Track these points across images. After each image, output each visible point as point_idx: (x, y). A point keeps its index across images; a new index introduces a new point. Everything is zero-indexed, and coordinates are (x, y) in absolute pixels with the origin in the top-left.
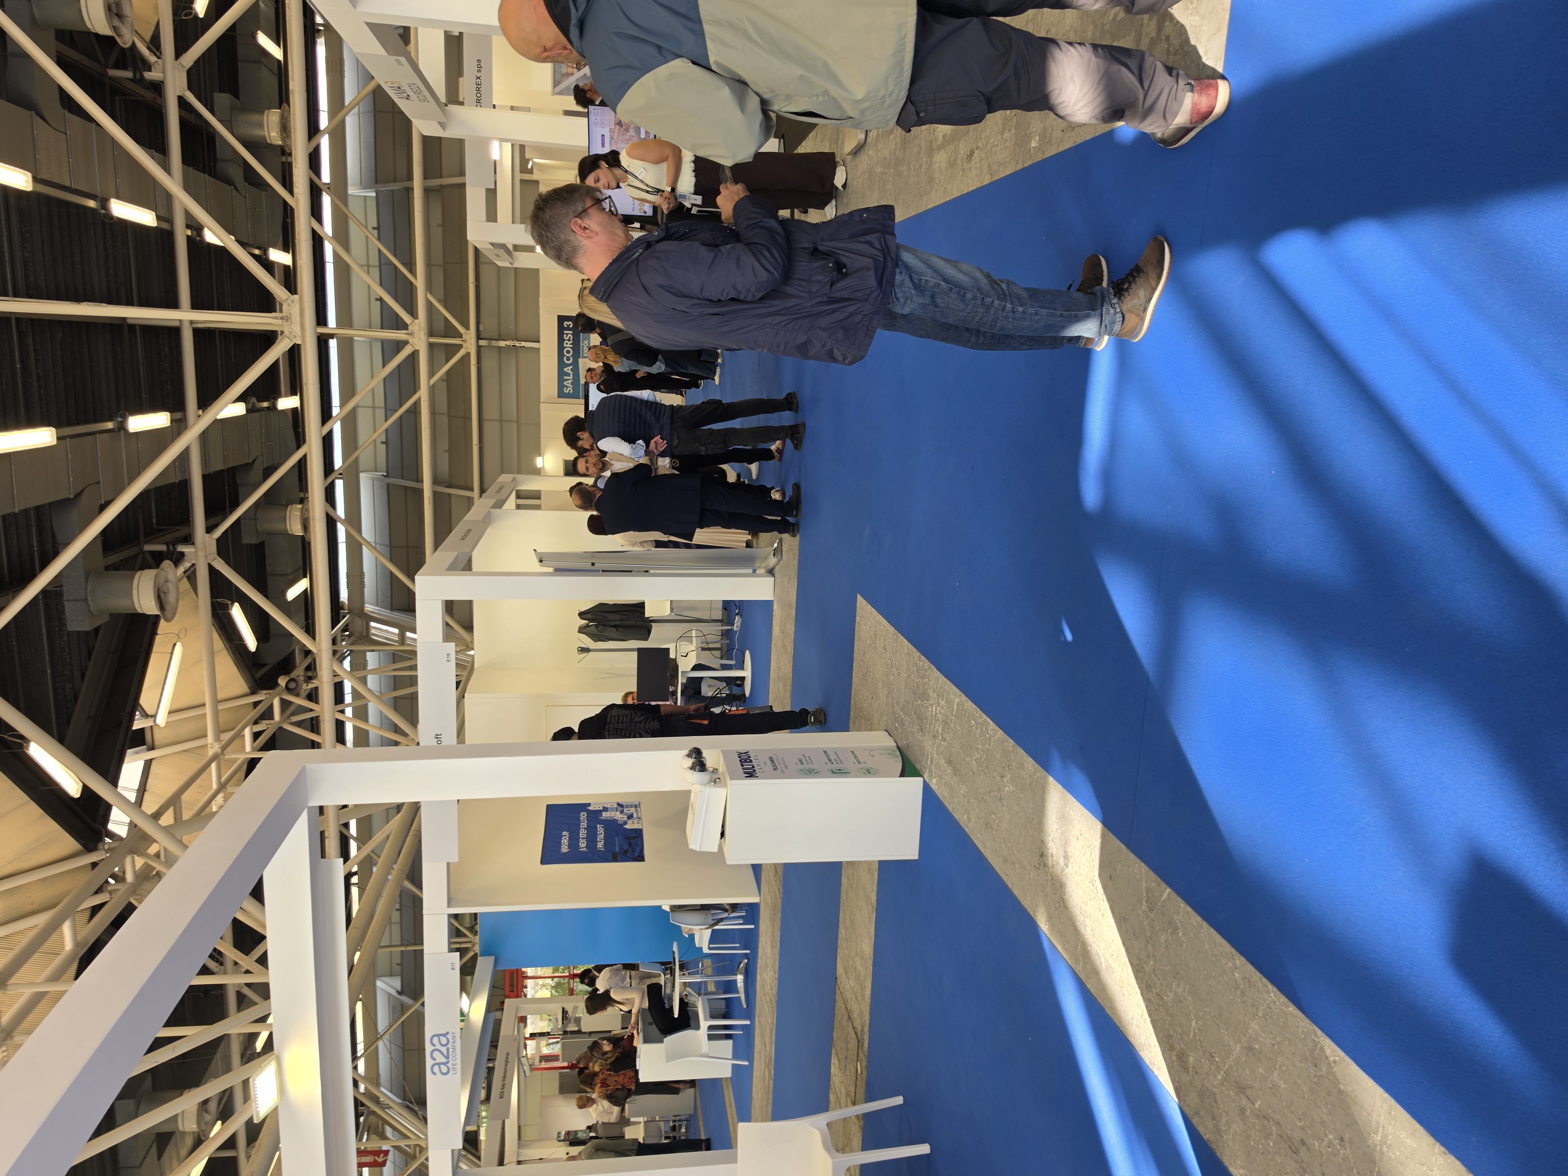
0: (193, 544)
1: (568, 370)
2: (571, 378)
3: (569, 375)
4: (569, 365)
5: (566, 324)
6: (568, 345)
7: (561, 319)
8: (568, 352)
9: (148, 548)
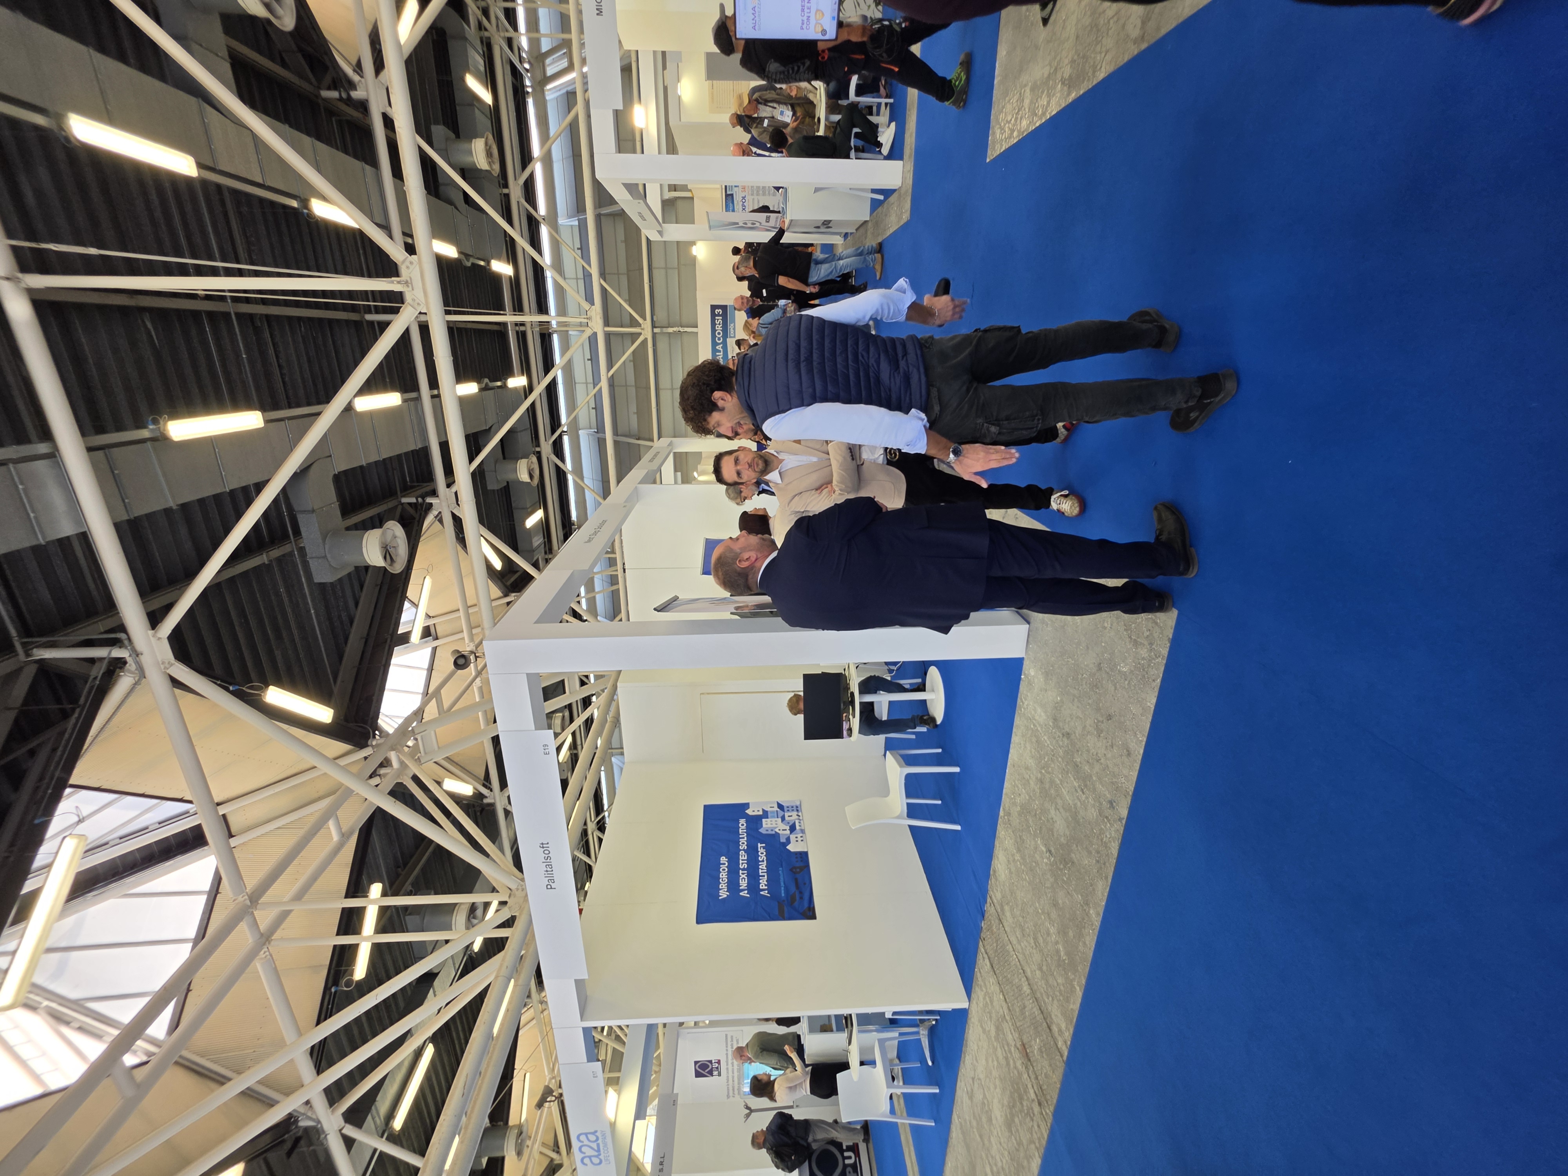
0: (438, 496)
1: (719, 347)
2: (722, 353)
3: (720, 351)
4: (720, 344)
5: (717, 311)
6: (719, 328)
7: (713, 308)
8: (719, 334)
9: (405, 500)
